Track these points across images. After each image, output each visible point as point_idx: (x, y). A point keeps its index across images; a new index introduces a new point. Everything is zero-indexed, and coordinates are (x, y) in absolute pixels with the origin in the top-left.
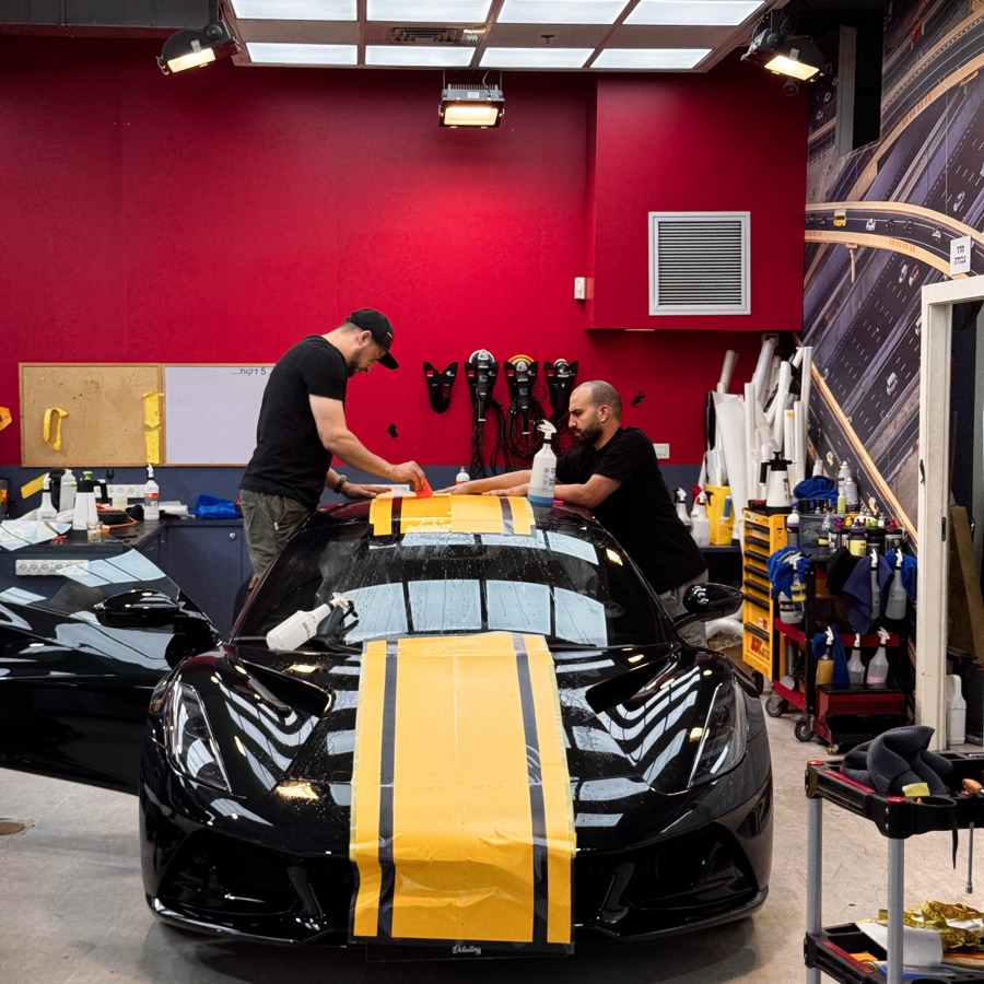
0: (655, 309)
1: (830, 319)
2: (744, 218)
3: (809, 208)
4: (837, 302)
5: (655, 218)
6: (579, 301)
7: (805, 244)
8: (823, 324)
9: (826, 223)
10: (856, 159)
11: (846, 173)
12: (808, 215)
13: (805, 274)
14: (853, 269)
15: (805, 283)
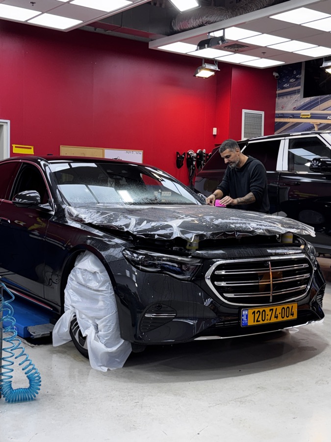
0: (243, 138)
2: (263, 113)
5: (244, 111)
6: (215, 135)
7: (275, 122)
9: (294, 116)
10: (318, 99)
11: (311, 102)
12: (278, 114)
13: (275, 131)
14: (316, 129)
15: (275, 133)
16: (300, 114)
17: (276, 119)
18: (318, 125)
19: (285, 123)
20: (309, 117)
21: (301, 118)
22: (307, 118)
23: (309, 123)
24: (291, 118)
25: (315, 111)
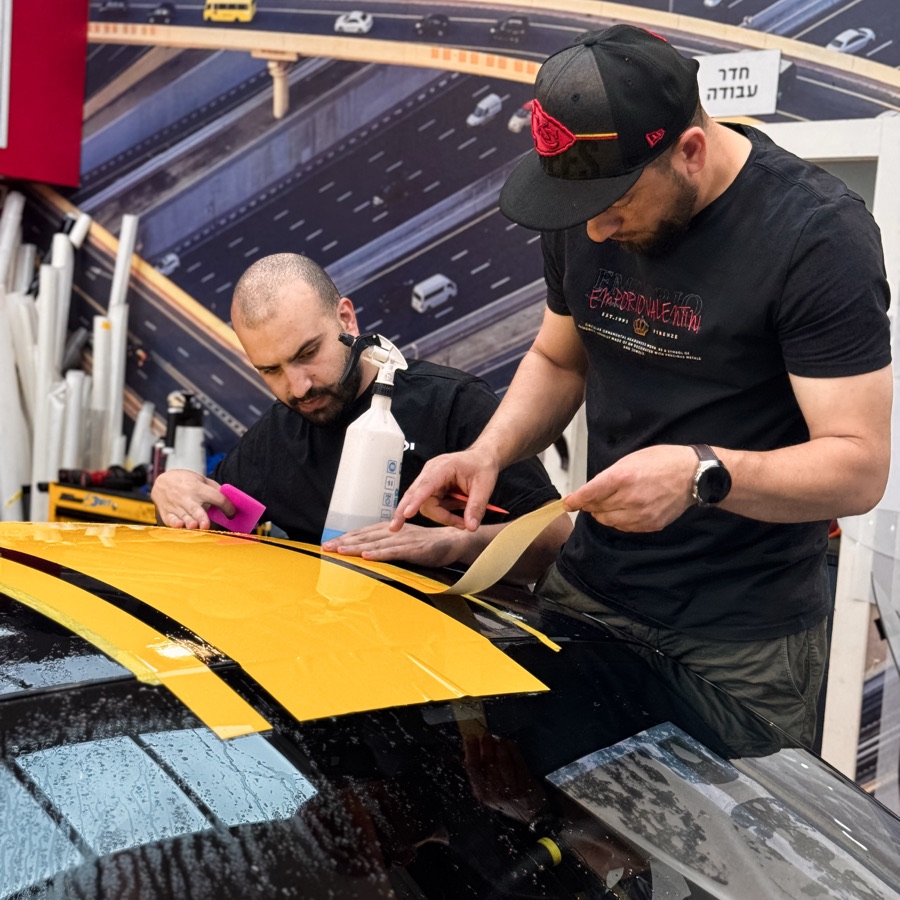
1: (185, 174)
4: (216, 146)
7: (85, 46)
8: (160, 181)
9: (174, 13)
13: (85, 96)
14: (279, 93)
15: (89, 107)
16: (202, 1)
17: (92, 25)
18: (288, 66)
19: (135, 51)
20: (246, 16)
21: (211, 24)
22: (237, 24)
23: (246, 54)
24: (160, 20)
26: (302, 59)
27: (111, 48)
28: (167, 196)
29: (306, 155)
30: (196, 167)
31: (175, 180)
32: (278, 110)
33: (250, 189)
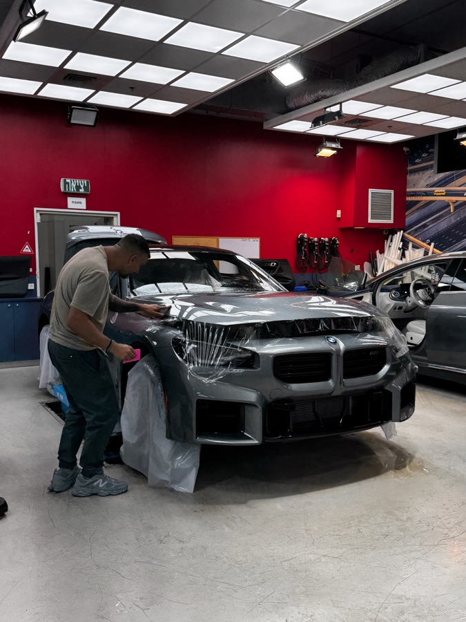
0: (370, 221)
1: (431, 224)
2: (392, 192)
3: (408, 190)
4: (438, 218)
5: (371, 191)
6: (339, 218)
8: (425, 226)
9: (427, 194)
10: (453, 174)
11: (445, 178)
12: (410, 192)
13: (406, 211)
14: (452, 208)
15: (407, 213)
16: (434, 191)
17: (407, 198)
18: (454, 203)
19: (418, 202)
20: (444, 194)
21: (435, 196)
22: (442, 195)
23: (444, 201)
24: (423, 196)
25: (450, 188)
26: (457, 201)
27: (412, 201)
28: (427, 229)
29: (459, 219)
30: (433, 223)
31: (428, 226)
32: (452, 211)
33: (446, 226)
